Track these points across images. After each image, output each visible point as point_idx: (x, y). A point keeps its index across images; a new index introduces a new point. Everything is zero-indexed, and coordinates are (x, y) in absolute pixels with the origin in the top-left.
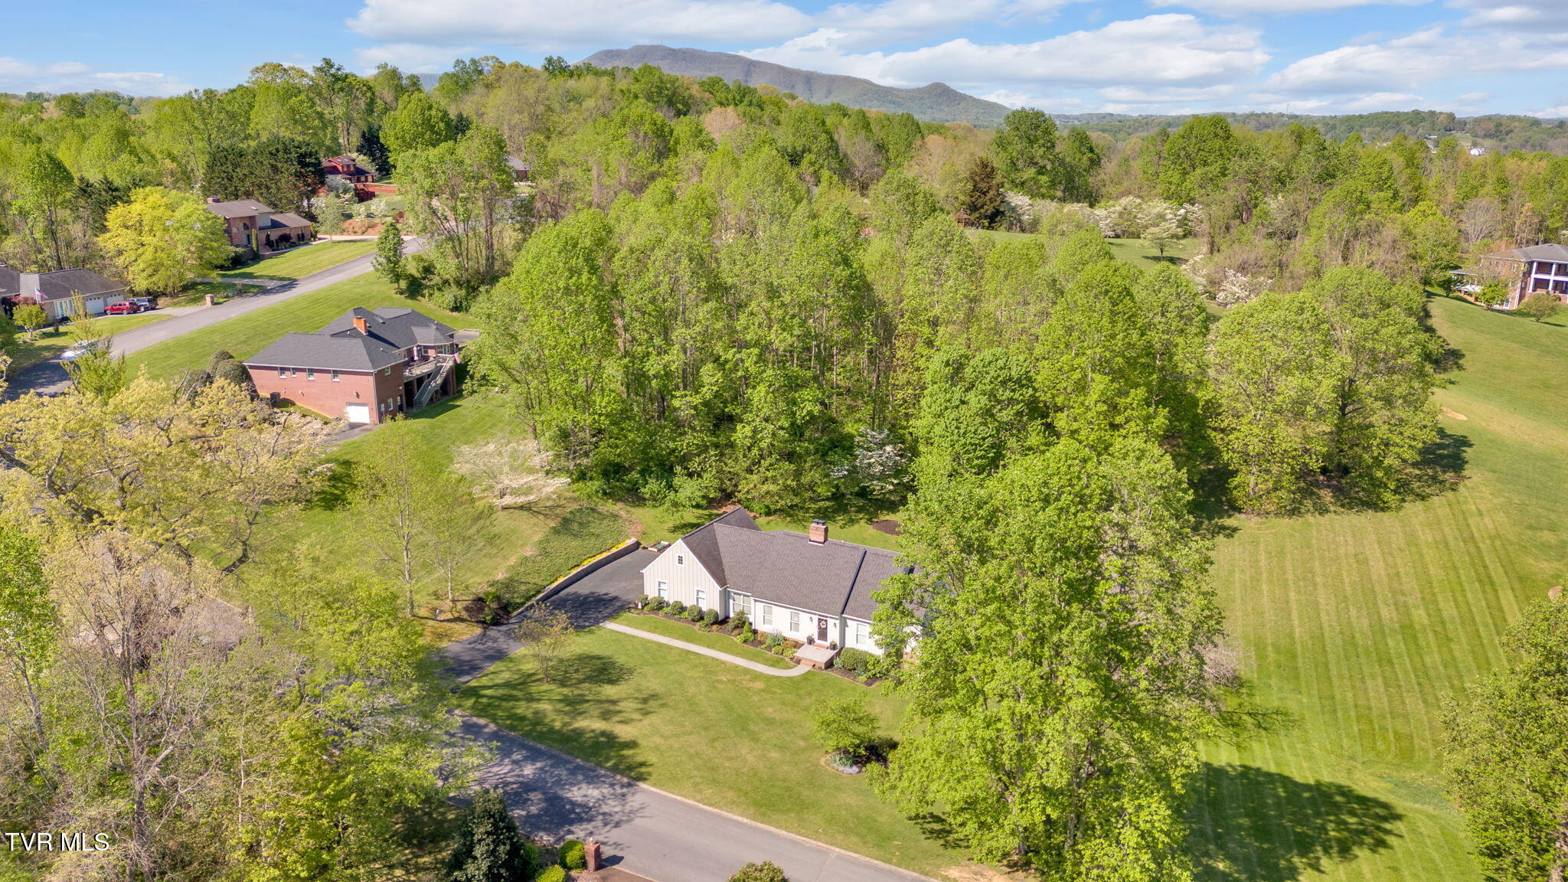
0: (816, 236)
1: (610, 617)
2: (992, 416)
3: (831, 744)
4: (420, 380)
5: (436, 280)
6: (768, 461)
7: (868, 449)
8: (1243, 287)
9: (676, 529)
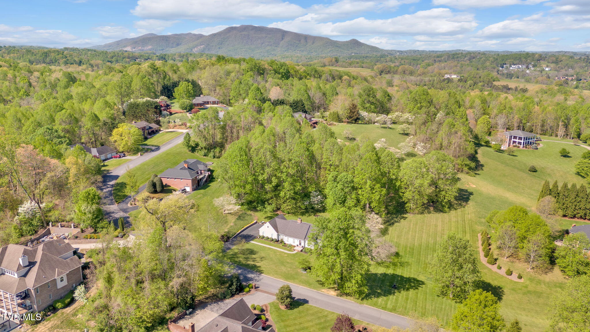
0: (301, 143)
1: (252, 240)
2: (343, 190)
3: (301, 267)
4: (201, 179)
5: (199, 148)
6: (289, 201)
7: (314, 197)
8: (422, 147)
9: (266, 218)
